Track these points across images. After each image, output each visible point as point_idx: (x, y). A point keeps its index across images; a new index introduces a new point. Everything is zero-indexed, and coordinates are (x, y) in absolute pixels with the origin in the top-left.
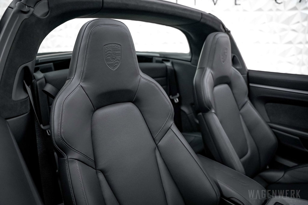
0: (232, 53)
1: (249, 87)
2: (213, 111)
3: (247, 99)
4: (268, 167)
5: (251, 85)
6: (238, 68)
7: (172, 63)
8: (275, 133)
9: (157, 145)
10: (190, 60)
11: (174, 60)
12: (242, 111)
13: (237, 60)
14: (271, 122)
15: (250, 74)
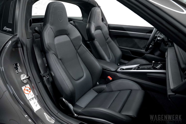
0: (102, 16)
1: (109, 31)
2: (96, 40)
3: (109, 36)
4: (119, 64)
5: (110, 30)
6: (104, 23)
7: (74, 22)
8: (121, 50)
9: (77, 51)
10: (82, 20)
11: (74, 20)
12: (107, 41)
13: (103, 19)
14: (119, 46)
15: (109, 26)
